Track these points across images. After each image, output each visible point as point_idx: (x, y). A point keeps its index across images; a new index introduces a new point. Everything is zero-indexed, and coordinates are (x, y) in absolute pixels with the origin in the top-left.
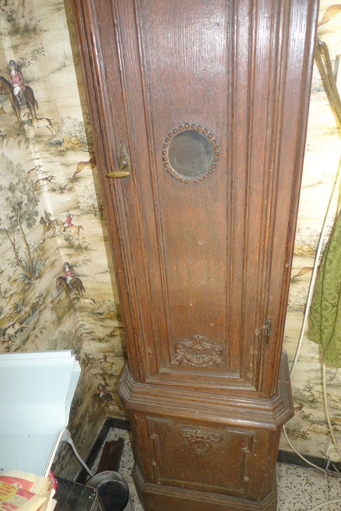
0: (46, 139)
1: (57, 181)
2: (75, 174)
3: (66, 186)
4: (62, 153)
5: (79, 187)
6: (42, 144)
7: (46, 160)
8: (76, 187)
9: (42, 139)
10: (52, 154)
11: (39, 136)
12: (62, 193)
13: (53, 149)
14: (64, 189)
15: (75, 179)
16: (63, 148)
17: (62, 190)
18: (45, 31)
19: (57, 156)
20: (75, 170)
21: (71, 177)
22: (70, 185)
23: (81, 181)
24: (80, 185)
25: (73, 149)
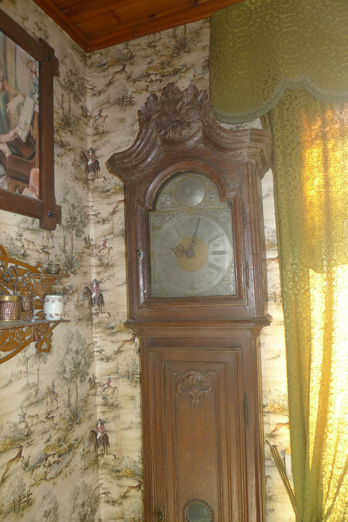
0: (110, 467)
1: (112, 496)
2: (125, 493)
3: (117, 501)
4: (119, 478)
5: (126, 503)
6: (107, 470)
7: (107, 480)
8: (124, 503)
9: (108, 466)
10: (112, 477)
11: (106, 464)
12: (114, 505)
13: (114, 474)
14: (115, 502)
15: (124, 497)
16: (120, 474)
17: (114, 503)
18: (123, 408)
19: (115, 479)
20: (126, 491)
21: (122, 495)
22: (121, 500)
23: (129, 499)
24: (127, 501)
25: (127, 476)
